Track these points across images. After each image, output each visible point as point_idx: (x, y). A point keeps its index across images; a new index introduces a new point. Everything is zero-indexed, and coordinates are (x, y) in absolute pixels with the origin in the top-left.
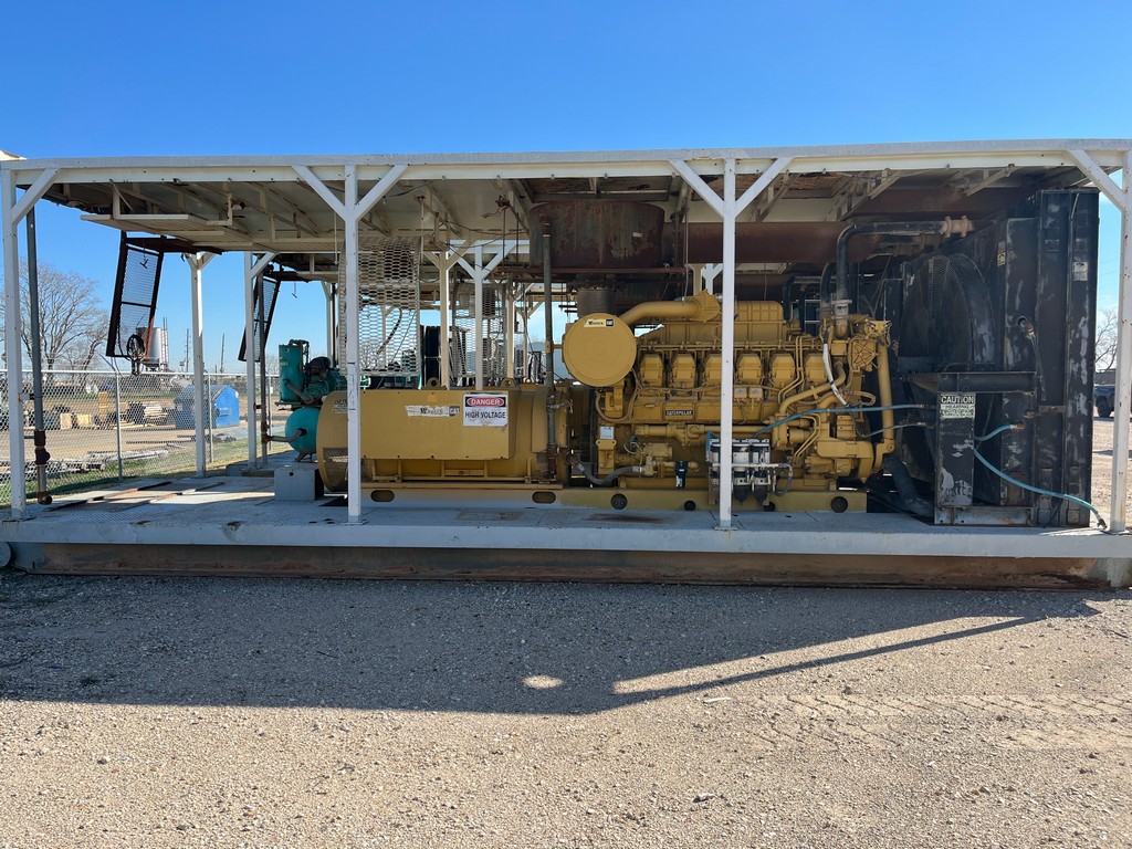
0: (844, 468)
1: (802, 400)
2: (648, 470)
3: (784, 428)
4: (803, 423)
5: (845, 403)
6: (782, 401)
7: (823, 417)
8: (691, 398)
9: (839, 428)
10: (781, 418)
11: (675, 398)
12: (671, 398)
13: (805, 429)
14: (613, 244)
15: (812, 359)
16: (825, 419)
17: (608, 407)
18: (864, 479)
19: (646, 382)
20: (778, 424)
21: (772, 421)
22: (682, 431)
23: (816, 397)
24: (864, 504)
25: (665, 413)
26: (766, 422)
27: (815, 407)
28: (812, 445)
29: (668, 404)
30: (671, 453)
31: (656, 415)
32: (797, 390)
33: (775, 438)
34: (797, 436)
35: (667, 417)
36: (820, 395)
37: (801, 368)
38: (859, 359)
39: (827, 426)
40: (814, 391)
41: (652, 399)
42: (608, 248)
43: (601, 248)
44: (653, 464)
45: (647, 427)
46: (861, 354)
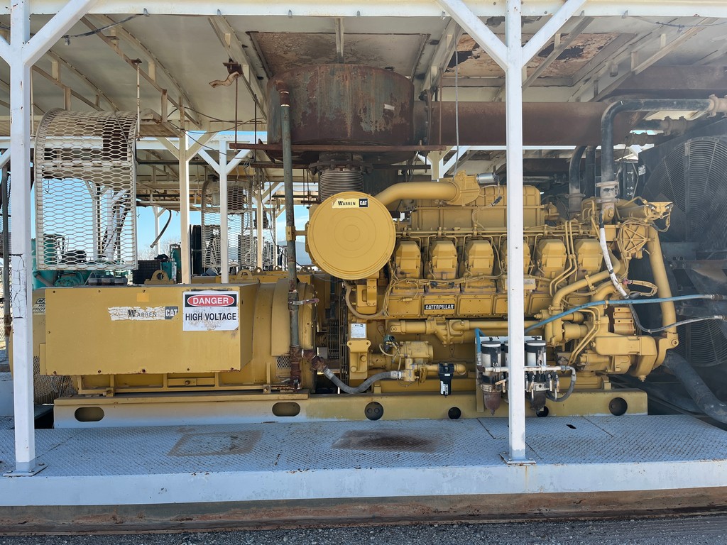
0: (622, 366)
1: (576, 291)
2: (409, 376)
3: (559, 323)
4: (578, 317)
5: (625, 294)
6: (554, 293)
7: (601, 310)
8: (453, 290)
9: (616, 321)
10: (556, 313)
11: (435, 290)
12: (431, 290)
13: (581, 323)
14: (362, 116)
15: (586, 246)
16: (603, 313)
17: (360, 302)
18: (643, 377)
19: (402, 273)
20: (552, 318)
21: (544, 314)
22: (443, 327)
23: (592, 287)
24: (645, 405)
25: (423, 307)
26: (538, 316)
27: (589, 299)
28: (591, 342)
29: (427, 297)
30: (431, 352)
31: (413, 310)
32: (568, 282)
33: (549, 334)
34: (573, 331)
35: (426, 312)
36: (596, 285)
37: (574, 256)
38: (630, 245)
39: (606, 320)
40: (589, 281)
41: (409, 292)
42: (357, 120)
43: (349, 120)
44: (413, 368)
45: (403, 323)
46: (632, 240)
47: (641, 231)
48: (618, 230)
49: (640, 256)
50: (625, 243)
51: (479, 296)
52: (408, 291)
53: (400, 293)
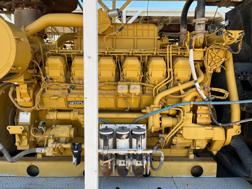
0: (201, 145)
1: (172, 94)
2: (49, 152)
3: (158, 116)
4: (171, 112)
5: (205, 97)
6: (156, 95)
7: (187, 108)
9: (198, 116)
10: (155, 109)
11: (75, 91)
12: (72, 91)
13: (173, 116)
15: (180, 62)
16: (189, 110)
18: (215, 153)
19: (51, 79)
20: (153, 113)
21: (148, 110)
22: (82, 116)
23: (182, 92)
24: (215, 171)
25: (68, 103)
26: (144, 111)
27: (181, 100)
28: (179, 130)
29: (70, 96)
32: (168, 86)
33: (150, 124)
34: (167, 122)
35: (70, 106)
36: (186, 90)
37: (171, 69)
38: (213, 63)
39: (191, 115)
40: (181, 88)
41: (57, 93)
44: (52, 146)
45: (55, 113)
46: (214, 59)
47: (221, 54)
48: (205, 52)
49: (219, 71)
50: (209, 62)
51: (106, 96)
52: (57, 91)
53: (51, 93)
